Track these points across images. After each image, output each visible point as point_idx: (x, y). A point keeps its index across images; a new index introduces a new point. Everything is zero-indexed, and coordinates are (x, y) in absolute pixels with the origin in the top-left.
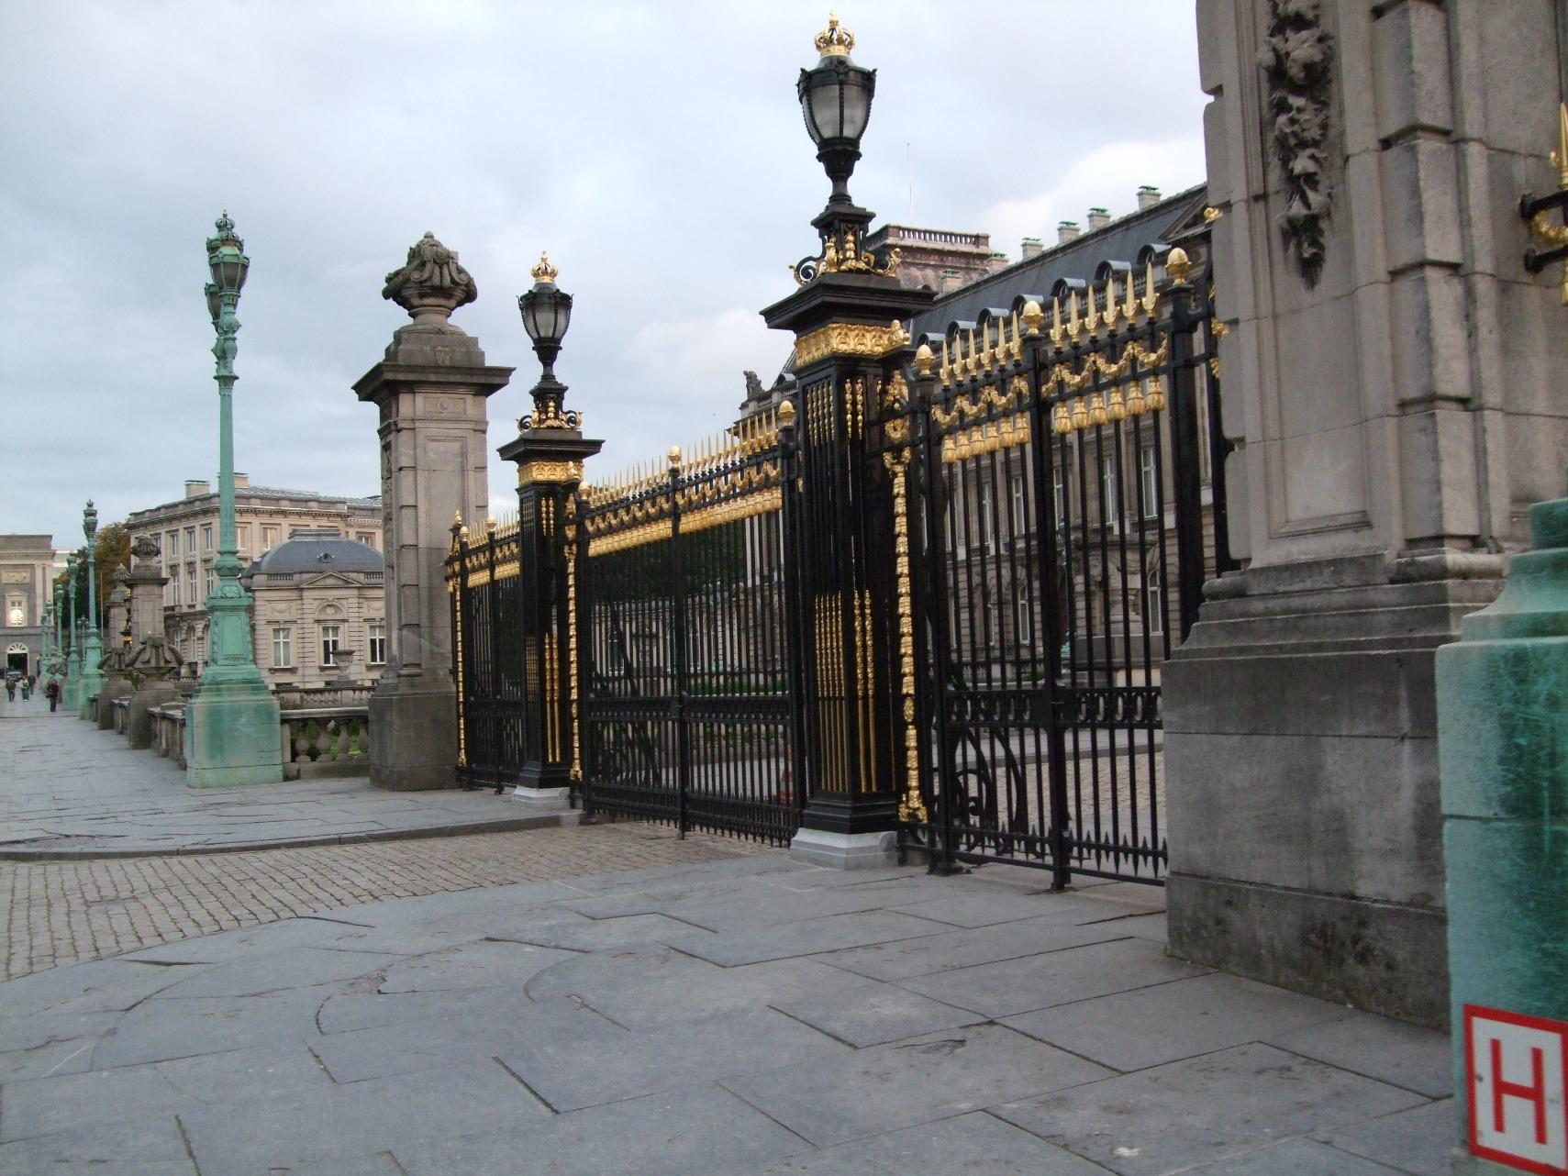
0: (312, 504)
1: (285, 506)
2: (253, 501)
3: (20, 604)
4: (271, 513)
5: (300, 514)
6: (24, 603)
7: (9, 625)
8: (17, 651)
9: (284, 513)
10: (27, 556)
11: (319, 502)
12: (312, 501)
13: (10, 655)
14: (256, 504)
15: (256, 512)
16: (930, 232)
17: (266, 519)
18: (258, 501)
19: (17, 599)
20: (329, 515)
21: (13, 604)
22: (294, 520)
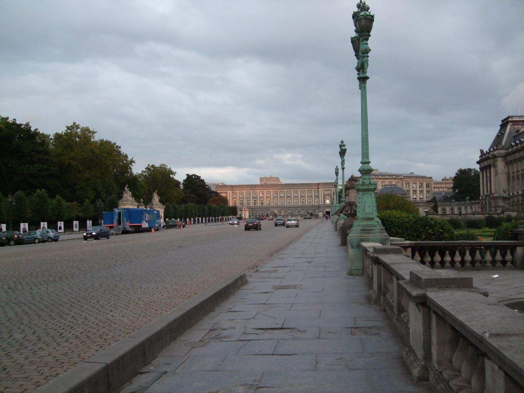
0: (394, 176)
1: (387, 177)
2: (379, 176)
3: (328, 199)
4: (384, 179)
5: (391, 179)
6: (329, 199)
7: (326, 204)
8: (328, 210)
9: (387, 179)
10: (330, 188)
11: (395, 176)
12: (394, 175)
13: (326, 211)
14: (380, 177)
15: (380, 179)
16: (521, 116)
17: (382, 180)
18: (380, 176)
19: (328, 198)
20: (398, 179)
21: (327, 199)
22: (389, 180)
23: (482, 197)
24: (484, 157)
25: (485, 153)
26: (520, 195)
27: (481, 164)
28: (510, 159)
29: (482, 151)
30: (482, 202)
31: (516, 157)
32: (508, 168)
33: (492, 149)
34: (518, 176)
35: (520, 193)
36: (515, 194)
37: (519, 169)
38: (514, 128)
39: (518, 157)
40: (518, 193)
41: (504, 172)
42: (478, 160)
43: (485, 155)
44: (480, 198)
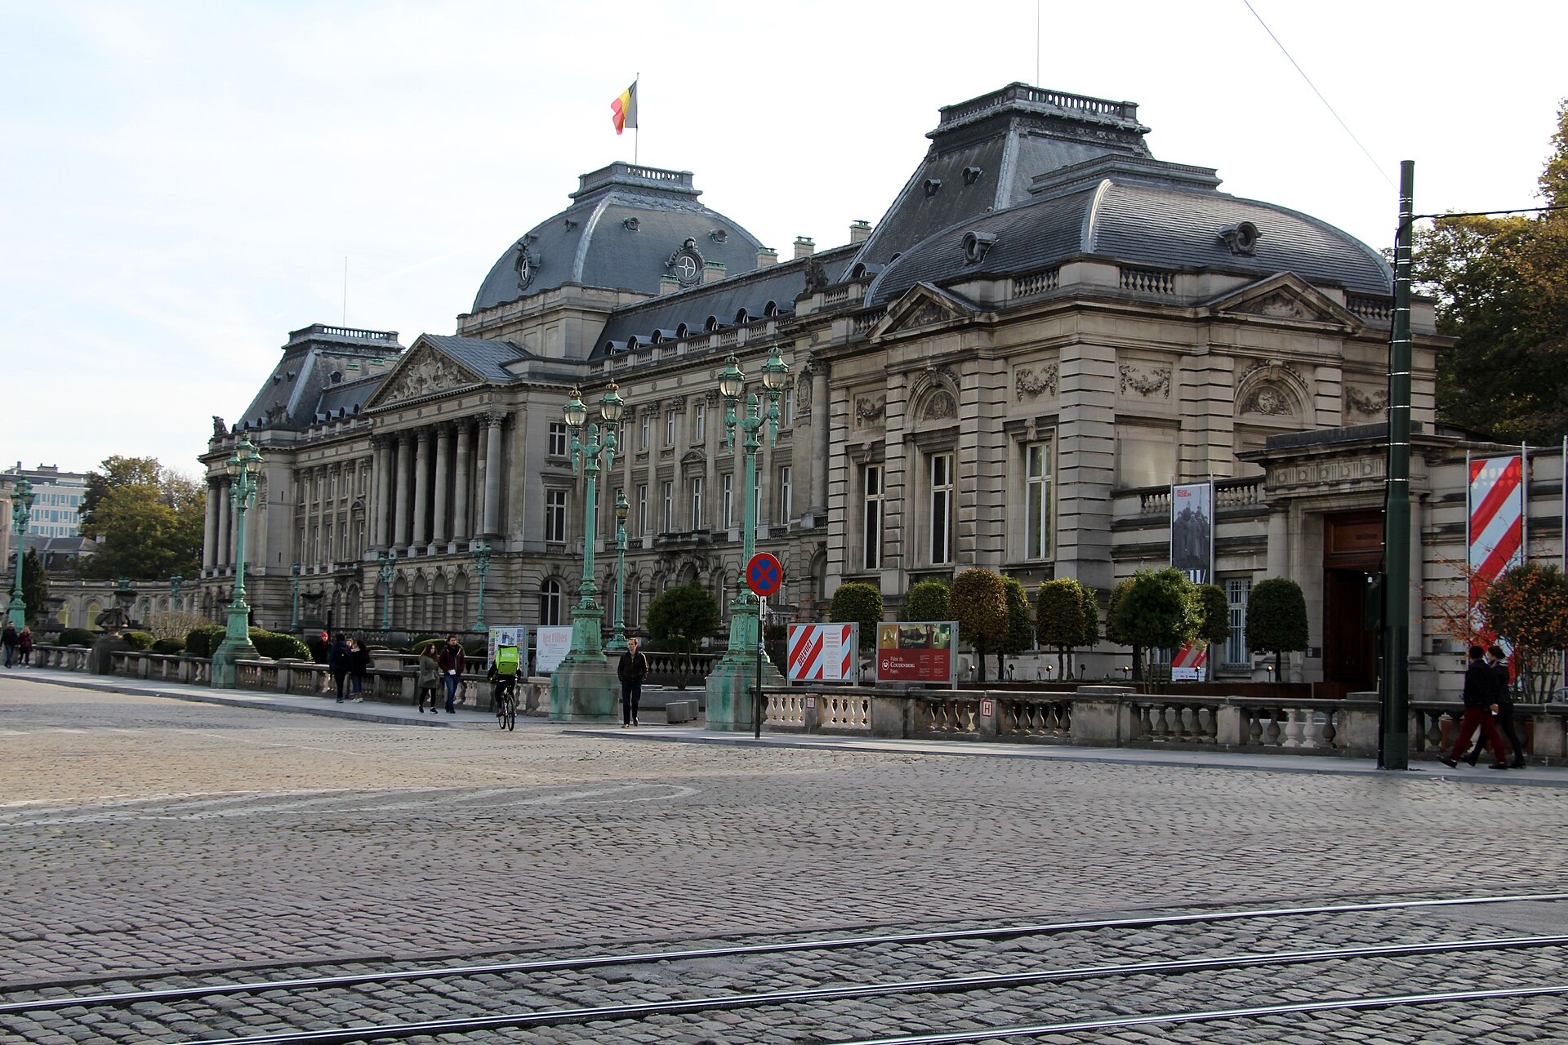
23: (210, 574)
24: (224, 443)
25: (229, 430)
26: (330, 576)
27: (214, 466)
28: (309, 464)
29: (218, 424)
30: (207, 588)
31: (326, 461)
32: (301, 490)
33: (253, 424)
34: (327, 518)
35: (331, 569)
36: (317, 571)
37: (334, 498)
38: (328, 367)
39: (331, 460)
40: (324, 569)
41: (285, 501)
42: (205, 450)
43: (231, 437)
44: (203, 575)
